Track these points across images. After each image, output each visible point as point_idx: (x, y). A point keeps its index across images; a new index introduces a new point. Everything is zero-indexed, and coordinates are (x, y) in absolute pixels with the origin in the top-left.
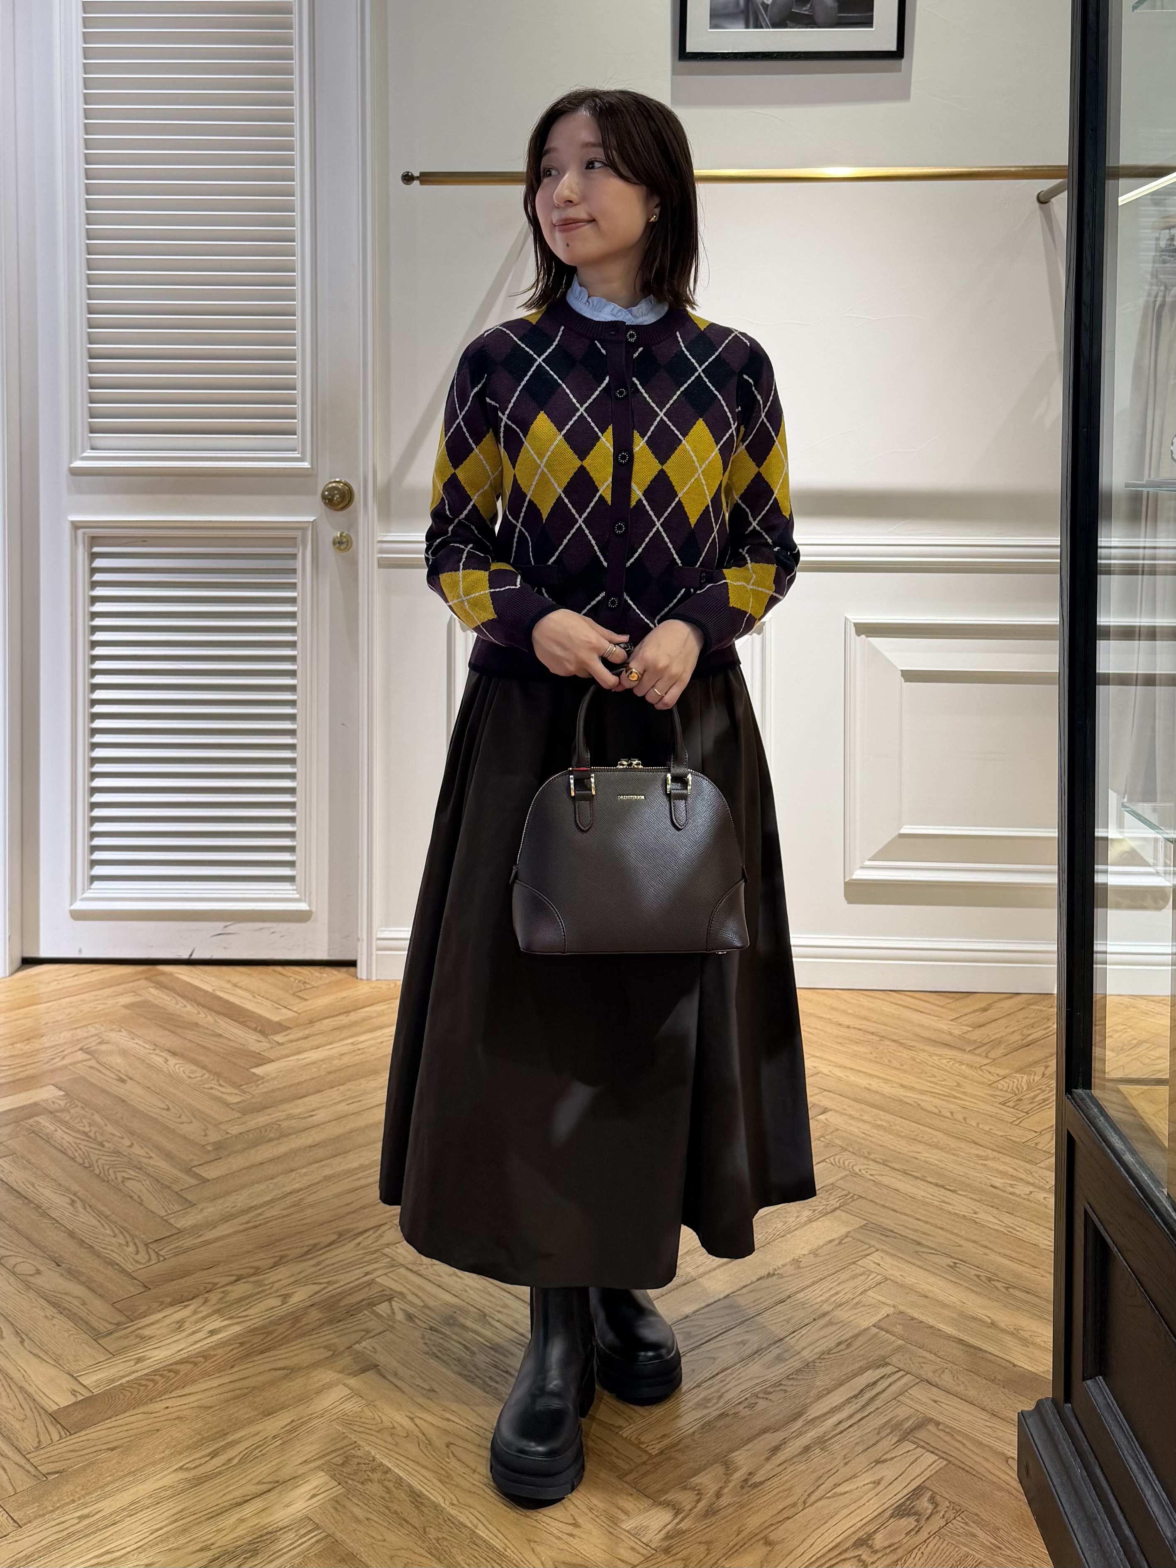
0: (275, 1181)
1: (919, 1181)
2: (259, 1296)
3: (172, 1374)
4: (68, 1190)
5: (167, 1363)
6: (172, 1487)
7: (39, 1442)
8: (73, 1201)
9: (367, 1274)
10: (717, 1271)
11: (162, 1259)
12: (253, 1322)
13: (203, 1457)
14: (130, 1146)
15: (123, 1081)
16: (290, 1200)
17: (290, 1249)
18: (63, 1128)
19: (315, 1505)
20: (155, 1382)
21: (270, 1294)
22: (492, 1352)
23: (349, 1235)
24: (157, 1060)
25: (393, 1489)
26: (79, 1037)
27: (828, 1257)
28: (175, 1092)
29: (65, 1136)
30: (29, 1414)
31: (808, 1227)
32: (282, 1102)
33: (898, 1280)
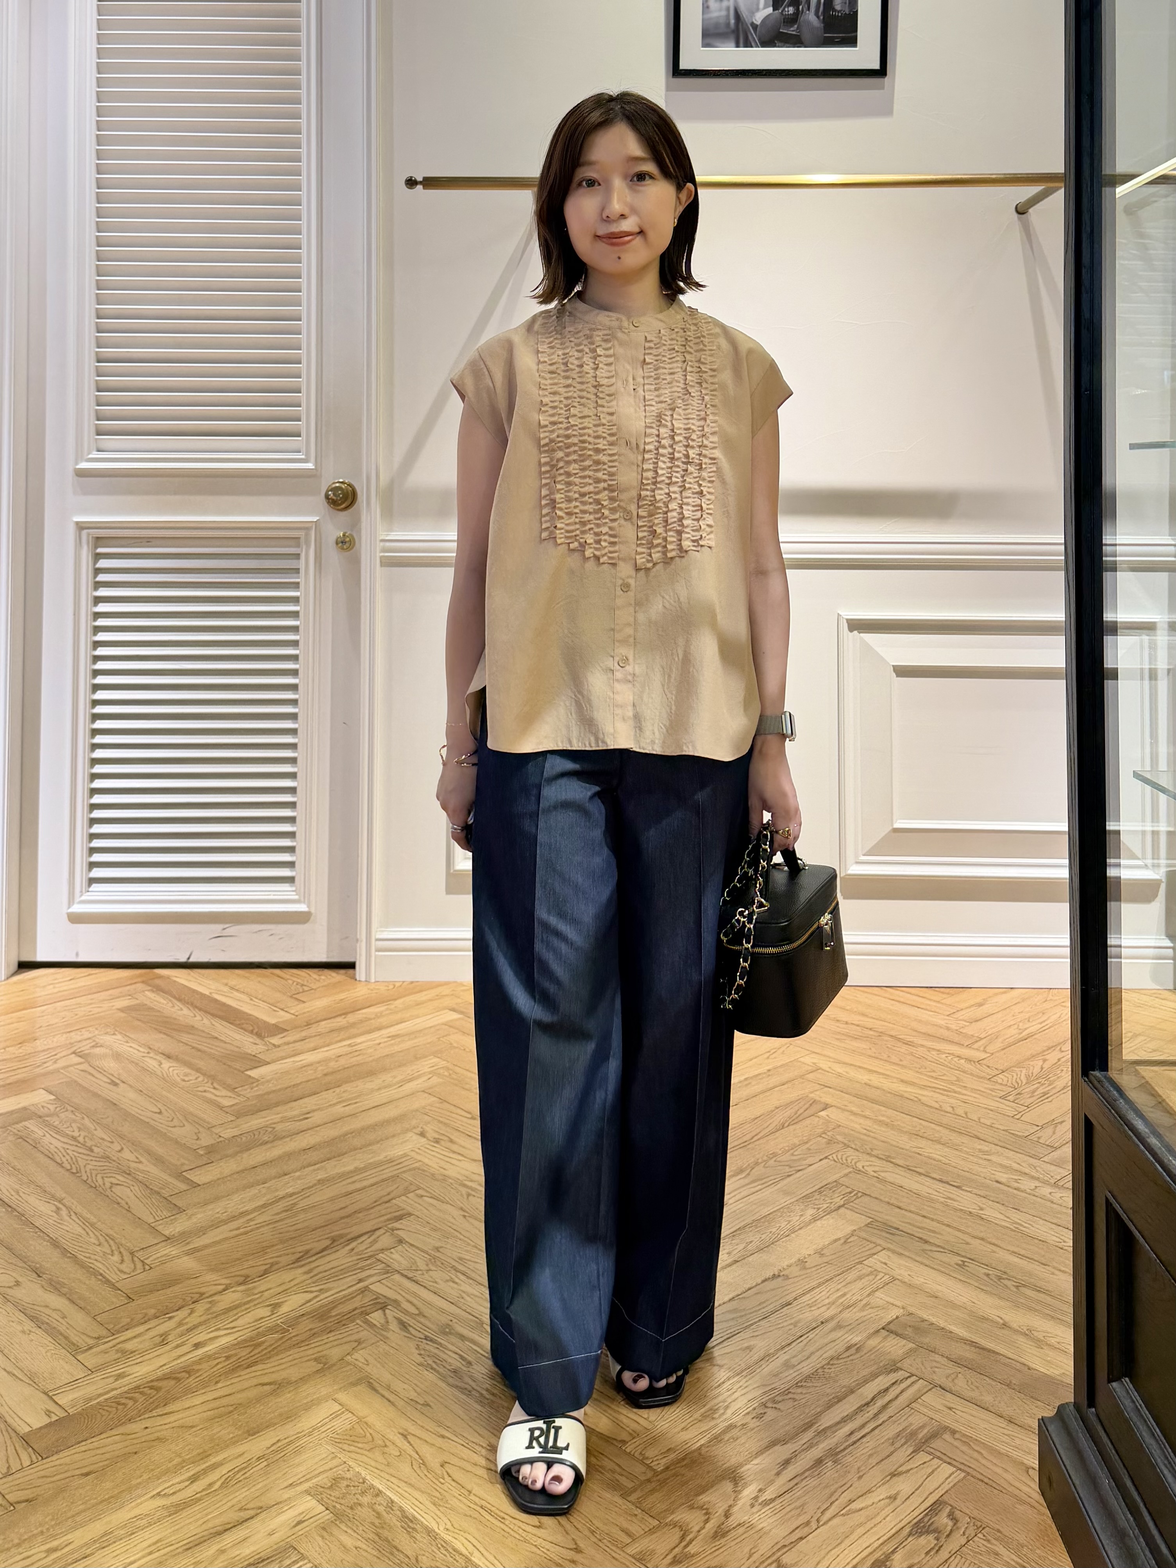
0: (267, 1185)
1: (922, 1177)
2: (247, 1306)
3: (153, 1392)
4: (53, 1197)
5: (148, 1379)
6: (150, 1514)
8: (58, 1208)
9: (360, 1281)
11: (147, 1267)
12: (240, 1334)
13: (183, 1481)
14: (120, 1151)
15: (116, 1084)
16: (281, 1205)
17: (280, 1256)
18: (51, 1133)
19: (300, 1533)
20: (136, 1401)
21: (259, 1304)
23: (342, 1240)
24: (151, 1063)
25: (384, 1513)
26: (73, 1040)
27: (834, 1257)
28: (169, 1095)
29: (53, 1141)
31: (812, 1225)
32: (277, 1104)
33: (906, 1280)
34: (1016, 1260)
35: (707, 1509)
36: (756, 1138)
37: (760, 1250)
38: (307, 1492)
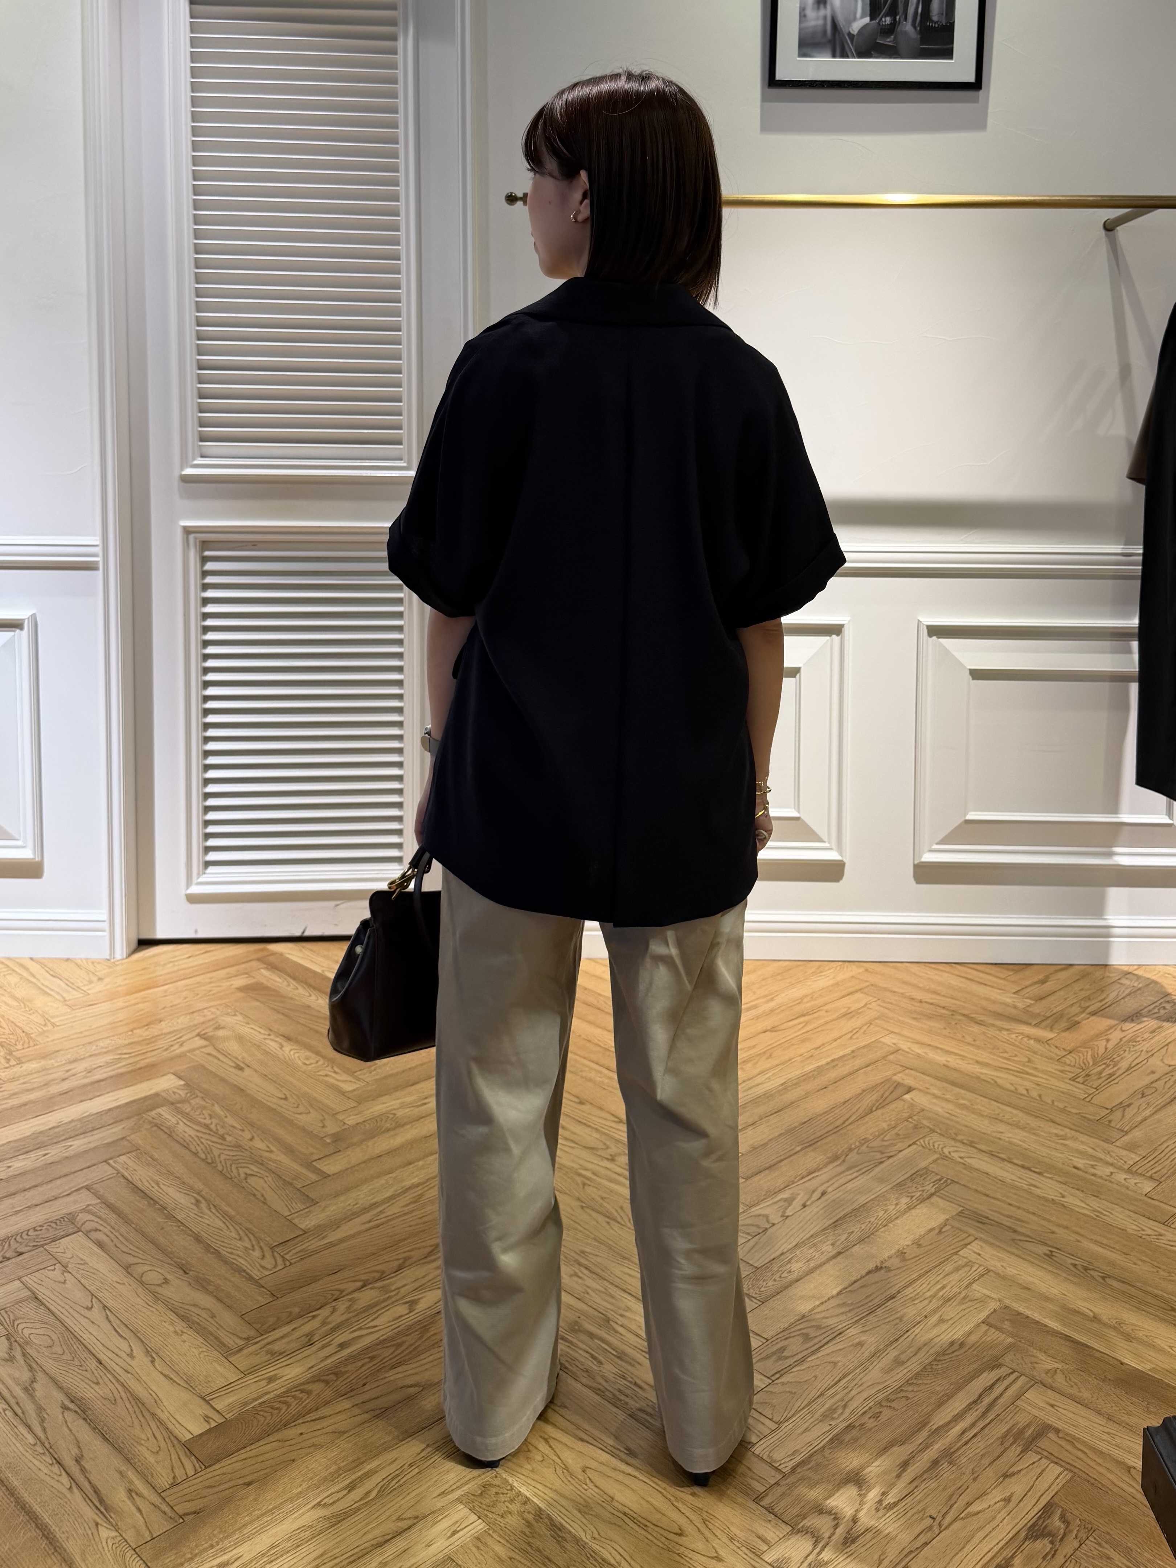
0: (393, 1175)
1: (1006, 1163)
2: (386, 1304)
3: (304, 1396)
4: (192, 1188)
5: (298, 1382)
6: (311, 1527)
7: (174, 1477)
8: (197, 1201)
10: (827, 1265)
11: (288, 1263)
12: (382, 1333)
13: (339, 1491)
14: (251, 1140)
15: (241, 1069)
16: (411, 1196)
17: (413, 1250)
18: (184, 1120)
19: (457, 1544)
20: (289, 1405)
21: (397, 1301)
22: (616, 1360)
24: (272, 1045)
25: (533, 1522)
26: (196, 1022)
27: (929, 1247)
28: (291, 1080)
29: (187, 1129)
30: (163, 1445)
31: (907, 1215)
32: (397, 1089)
33: (1000, 1272)
34: (1100, 1250)
35: (836, 1514)
36: (847, 1123)
37: (861, 1241)
38: (458, 1500)
